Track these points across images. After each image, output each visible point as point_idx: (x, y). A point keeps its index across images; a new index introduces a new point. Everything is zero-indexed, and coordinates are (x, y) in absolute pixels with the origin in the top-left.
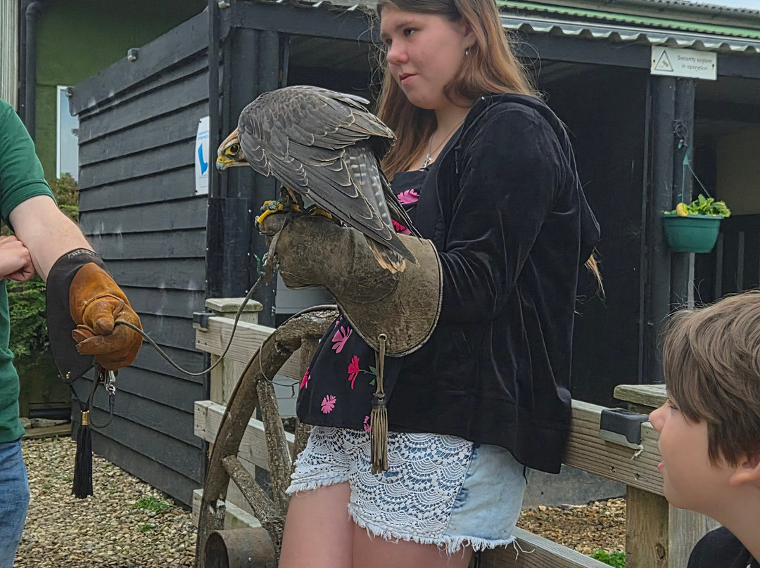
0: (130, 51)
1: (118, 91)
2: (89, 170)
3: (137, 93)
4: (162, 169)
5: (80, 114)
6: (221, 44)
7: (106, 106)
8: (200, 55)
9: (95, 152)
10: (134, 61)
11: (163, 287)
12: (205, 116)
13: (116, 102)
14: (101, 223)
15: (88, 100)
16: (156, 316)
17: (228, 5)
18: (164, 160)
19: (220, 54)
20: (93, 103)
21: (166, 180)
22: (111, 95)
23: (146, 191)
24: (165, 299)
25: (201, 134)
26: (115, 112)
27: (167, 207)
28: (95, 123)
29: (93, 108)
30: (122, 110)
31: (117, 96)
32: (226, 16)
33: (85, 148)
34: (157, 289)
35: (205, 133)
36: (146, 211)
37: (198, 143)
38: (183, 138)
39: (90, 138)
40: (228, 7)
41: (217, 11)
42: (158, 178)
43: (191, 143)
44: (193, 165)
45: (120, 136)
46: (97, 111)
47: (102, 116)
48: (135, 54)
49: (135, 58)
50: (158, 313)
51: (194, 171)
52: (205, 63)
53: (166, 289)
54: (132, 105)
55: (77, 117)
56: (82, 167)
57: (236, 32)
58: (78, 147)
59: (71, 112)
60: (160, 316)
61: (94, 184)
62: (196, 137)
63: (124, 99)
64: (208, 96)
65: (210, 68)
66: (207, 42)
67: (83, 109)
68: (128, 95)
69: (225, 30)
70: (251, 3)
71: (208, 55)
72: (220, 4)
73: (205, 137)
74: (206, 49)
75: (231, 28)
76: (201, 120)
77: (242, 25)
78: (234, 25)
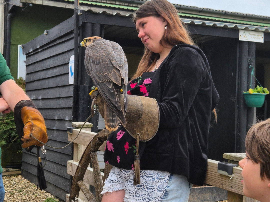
0: (45, 31)
1: (41, 46)
2: (29, 75)
3: (48, 46)
4: (57, 75)
5: (26, 54)
6: (79, 28)
7: (36, 52)
8: (71, 32)
9: (32, 69)
10: (47, 35)
11: (56, 118)
12: (73, 55)
13: (40, 50)
14: (34, 95)
15: (29, 49)
16: (53, 129)
17: (82, 14)
18: (57, 71)
19: (79, 32)
20: (31, 50)
21: (58, 79)
22: (38, 47)
23: (51, 83)
24: (57, 123)
25: (71, 61)
26: (39, 54)
27: (58, 89)
28: (32, 58)
29: (31, 52)
30: (42, 53)
31: (41, 47)
32: (81, 18)
33: (28, 67)
34: (54, 120)
35: (73, 61)
36: (51, 91)
37: (70, 65)
38: (65, 63)
39: (30, 63)
40: (81, 14)
41: (78, 16)
42: (55, 79)
43: (67, 65)
44: (68, 73)
45: (41, 63)
46: (33, 53)
47: (34, 56)
48: (47, 32)
49: (47, 34)
50: (55, 128)
51: (68, 75)
52: (73, 35)
53: (57, 119)
54: (46, 51)
55: (25, 56)
56: (27, 74)
57: (84, 24)
58: (25, 67)
59: (23, 53)
60: (55, 130)
61: (31, 80)
62: (69, 63)
63: (43, 49)
64: (74, 48)
65: (75, 37)
66: (73, 27)
67: (28, 52)
68: (45, 47)
69: (81, 23)
70: (90, 13)
71: (74, 32)
72: (78, 13)
73: (72, 63)
74: (73, 30)
75: (83, 22)
76: (71, 56)
77: (87, 21)
78: (84, 21)
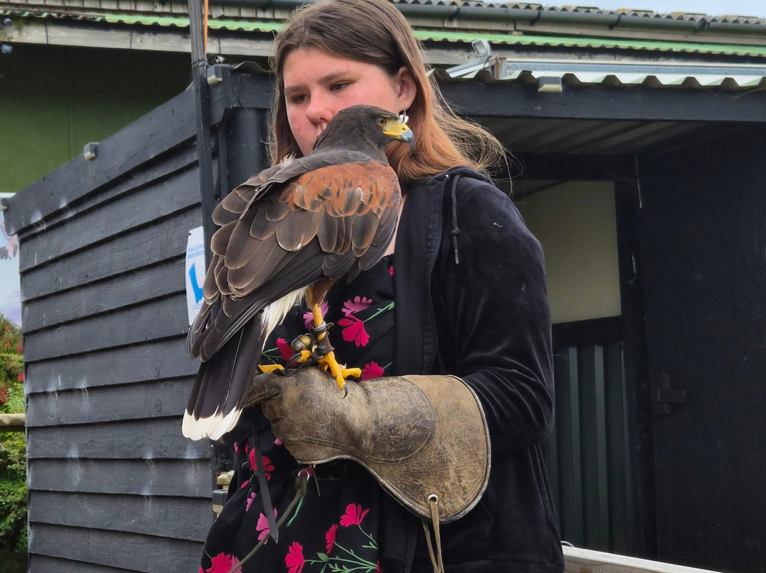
0: (87, 146)
1: (72, 200)
2: (36, 307)
3: (99, 200)
4: (140, 299)
5: (19, 233)
6: (213, 130)
7: (55, 220)
8: (186, 146)
9: (44, 283)
10: (92, 159)
11: (149, 456)
12: (199, 226)
13: (70, 214)
14: (57, 376)
15: (30, 214)
16: (142, 497)
17: (220, 79)
18: (141, 287)
19: (213, 144)
20: (37, 217)
21: (146, 314)
22: (63, 204)
23: (119, 329)
24: (154, 472)
25: (193, 249)
26: (68, 229)
27: (148, 350)
28: (42, 243)
29: (38, 224)
30: (79, 225)
31: (72, 206)
32: (217, 95)
33: (28, 277)
34: (141, 461)
35: (198, 248)
36: (119, 357)
37: (189, 262)
38: (168, 256)
39: (36, 264)
40: (220, 83)
41: (206, 89)
42: (134, 313)
43: (178, 262)
44: (184, 292)
45: (78, 259)
46: (44, 227)
47: (49, 235)
48: (95, 150)
49: (94, 155)
50: (146, 493)
51: (186, 300)
52: (193, 157)
53: (153, 460)
54: (92, 218)
55: (16, 237)
56: (27, 303)
57: (232, 117)
58: (18, 277)
59: (8, 230)
60: (147, 496)
61: (44, 324)
62: (185, 254)
63: (81, 210)
64: (200, 200)
65: (200, 164)
66: (193, 128)
67: (24, 225)
68: (87, 204)
69: (218, 114)
70: (249, 75)
71: (195, 145)
72: (208, 79)
73: (198, 254)
74: (194, 138)
75: (227, 110)
76: (190, 232)
77: (240, 104)
78: (230, 105)
